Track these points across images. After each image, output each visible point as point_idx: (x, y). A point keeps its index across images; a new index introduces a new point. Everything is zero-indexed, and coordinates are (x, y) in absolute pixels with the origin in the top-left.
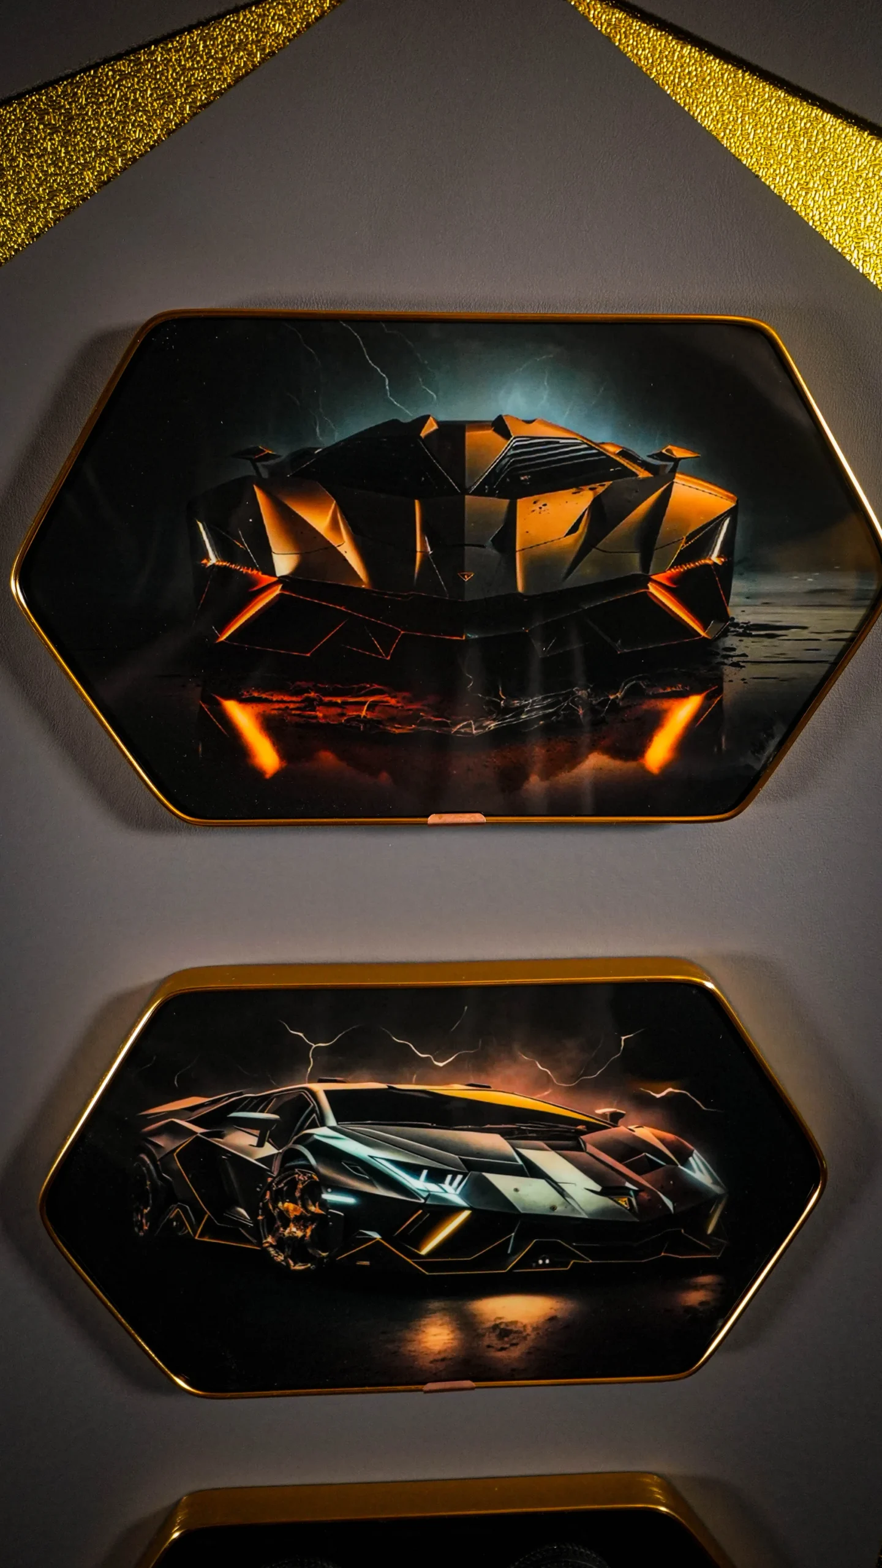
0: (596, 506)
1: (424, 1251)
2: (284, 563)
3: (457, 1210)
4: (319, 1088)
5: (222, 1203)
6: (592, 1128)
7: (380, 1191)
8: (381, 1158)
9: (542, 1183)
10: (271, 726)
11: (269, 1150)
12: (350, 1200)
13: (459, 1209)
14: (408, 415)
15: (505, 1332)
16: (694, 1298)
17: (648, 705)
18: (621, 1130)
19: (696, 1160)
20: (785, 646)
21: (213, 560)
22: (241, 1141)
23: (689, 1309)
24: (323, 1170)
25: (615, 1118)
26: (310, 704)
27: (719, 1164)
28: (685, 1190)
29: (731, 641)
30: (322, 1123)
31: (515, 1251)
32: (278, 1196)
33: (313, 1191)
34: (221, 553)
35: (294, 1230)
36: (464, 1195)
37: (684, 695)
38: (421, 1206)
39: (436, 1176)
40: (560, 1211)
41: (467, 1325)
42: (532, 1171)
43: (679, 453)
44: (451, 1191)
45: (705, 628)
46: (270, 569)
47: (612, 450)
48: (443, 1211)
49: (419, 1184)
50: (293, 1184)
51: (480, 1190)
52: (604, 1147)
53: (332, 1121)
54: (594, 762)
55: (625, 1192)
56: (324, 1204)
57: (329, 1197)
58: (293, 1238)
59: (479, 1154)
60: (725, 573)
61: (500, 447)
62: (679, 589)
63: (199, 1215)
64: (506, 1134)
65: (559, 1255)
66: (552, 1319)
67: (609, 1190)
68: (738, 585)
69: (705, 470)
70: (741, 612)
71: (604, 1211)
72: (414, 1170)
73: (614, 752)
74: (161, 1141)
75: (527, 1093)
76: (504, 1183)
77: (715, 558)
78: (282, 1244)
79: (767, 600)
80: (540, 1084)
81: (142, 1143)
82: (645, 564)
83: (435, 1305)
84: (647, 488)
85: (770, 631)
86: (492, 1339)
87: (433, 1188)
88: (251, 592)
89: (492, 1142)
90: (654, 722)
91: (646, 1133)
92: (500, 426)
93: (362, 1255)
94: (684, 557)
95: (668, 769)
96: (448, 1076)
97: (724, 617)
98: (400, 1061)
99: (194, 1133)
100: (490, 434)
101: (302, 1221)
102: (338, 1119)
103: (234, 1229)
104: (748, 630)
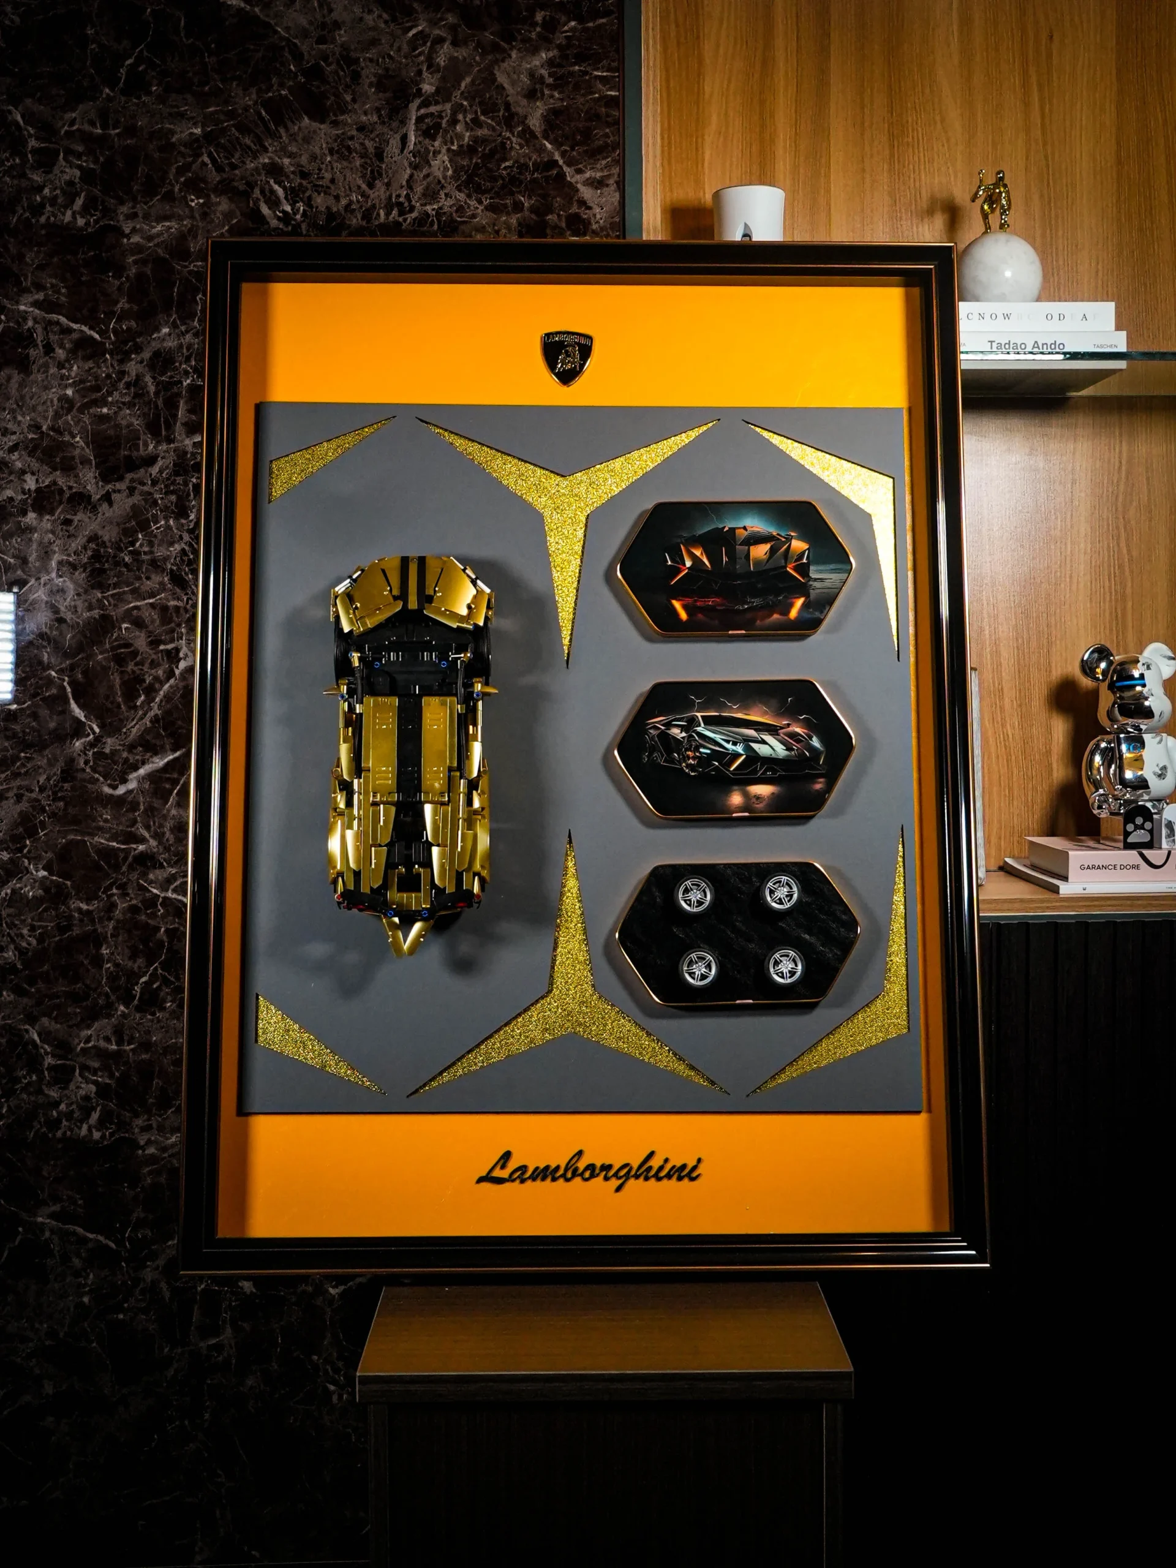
0: (771, 548)
1: (732, 769)
2: (688, 564)
3: (741, 755)
4: (699, 715)
5: (669, 752)
6: (782, 728)
7: (717, 748)
8: (718, 738)
9: (767, 746)
10: (685, 607)
11: (684, 734)
12: (708, 751)
13: (742, 755)
14: (721, 526)
15: (758, 798)
16: (819, 786)
17: (790, 601)
18: (790, 729)
19: (814, 739)
20: (827, 584)
21: (670, 563)
22: (675, 732)
23: (817, 791)
24: (700, 741)
25: (788, 725)
26: (696, 601)
27: (822, 741)
28: (812, 749)
29: (811, 583)
30: (700, 726)
31: (761, 769)
32: (687, 750)
33: (697, 749)
34: (672, 561)
35: (691, 761)
36: (743, 750)
37: (799, 598)
38: (729, 754)
39: (735, 744)
40: (774, 756)
41: (746, 795)
42: (764, 742)
43: (793, 534)
44: (739, 749)
45: (803, 578)
46: (684, 565)
47: (775, 534)
48: (737, 755)
49: (729, 746)
50: (691, 746)
51: (747, 748)
52: (786, 734)
53: (702, 725)
54: (776, 616)
55: (793, 750)
56: (700, 753)
57: (702, 750)
58: (691, 764)
59: (747, 736)
60: (808, 565)
61: (745, 533)
62: (795, 569)
63: (663, 756)
64: (756, 730)
65: (774, 771)
66: (773, 794)
67: (789, 749)
68: (812, 568)
69: (801, 538)
70: (813, 575)
71: (787, 756)
72: (728, 742)
73: (781, 614)
74: (651, 731)
75: (762, 716)
76: (755, 746)
77: (805, 561)
78: (688, 766)
79: (820, 572)
80: (765, 713)
81: (646, 732)
82: (786, 563)
83: (736, 788)
84: (785, 543)
85: (821, 580)
86: (754, 800)
87: (734, 748)
88: (679, 571)
89: (751, 732)
90: (791, 605)
91: (798, 730)
92: (745, 528)
93: (712, 770)
94: (796, 561)
95: (796, 618)
96: (738, 710)
97: (808, 576)
98: (722, 706)
99: (660, 728)
100: (742, 530)
101: (694, 758)
102: (705, 724)
103: (672, 761)
104: (816, 580)
